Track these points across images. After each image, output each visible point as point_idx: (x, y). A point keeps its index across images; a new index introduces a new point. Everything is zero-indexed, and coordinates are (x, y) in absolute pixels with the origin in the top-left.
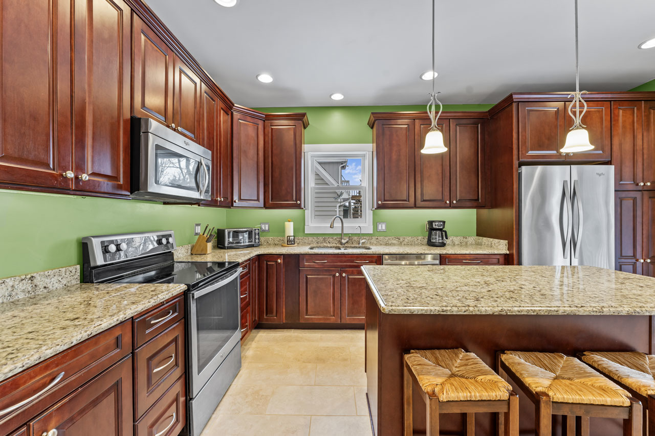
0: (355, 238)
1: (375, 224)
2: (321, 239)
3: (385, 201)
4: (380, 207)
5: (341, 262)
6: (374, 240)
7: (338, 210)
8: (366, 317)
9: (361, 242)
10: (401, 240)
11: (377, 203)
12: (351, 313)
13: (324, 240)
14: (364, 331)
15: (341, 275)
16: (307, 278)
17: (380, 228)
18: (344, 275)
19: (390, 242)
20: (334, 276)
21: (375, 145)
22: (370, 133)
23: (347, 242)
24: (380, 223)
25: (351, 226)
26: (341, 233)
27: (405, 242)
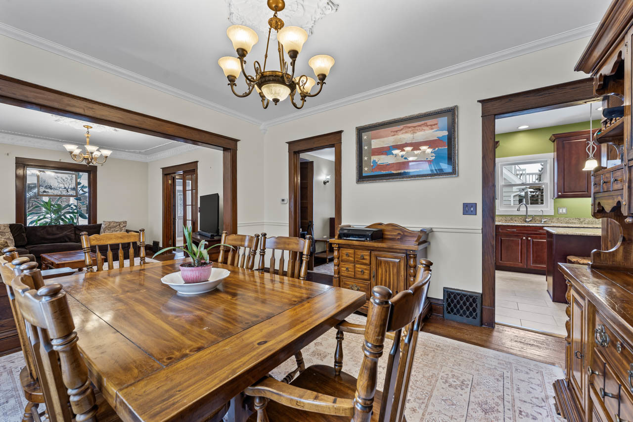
0: (538, 218)
1: (556, 209)
2: (509, 218)
3: (564, 192)
4: (559, 197)
5: (527, 231)
6: (554, 220)
7: (512, 199)
8: (547, 266)
9: (543, 221)
10: (582, 220)
11: (558, 195)
12: (535, 262)
13: (512, 219)
14: (545, 277)
15: (527, 239)
16: (501, 239)
17: (561, 211)
18: (529, 238)
19: (571, 221)
20: (522, 239)
21: (556, 153)
22: (552, 146)
23: (530, 221)
24: (561, 208)
25: (534, 210)
26: (525, 214)
27: (585, 222)
